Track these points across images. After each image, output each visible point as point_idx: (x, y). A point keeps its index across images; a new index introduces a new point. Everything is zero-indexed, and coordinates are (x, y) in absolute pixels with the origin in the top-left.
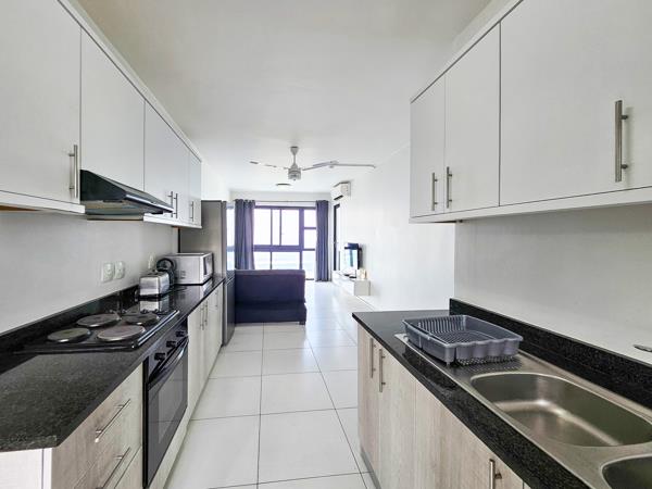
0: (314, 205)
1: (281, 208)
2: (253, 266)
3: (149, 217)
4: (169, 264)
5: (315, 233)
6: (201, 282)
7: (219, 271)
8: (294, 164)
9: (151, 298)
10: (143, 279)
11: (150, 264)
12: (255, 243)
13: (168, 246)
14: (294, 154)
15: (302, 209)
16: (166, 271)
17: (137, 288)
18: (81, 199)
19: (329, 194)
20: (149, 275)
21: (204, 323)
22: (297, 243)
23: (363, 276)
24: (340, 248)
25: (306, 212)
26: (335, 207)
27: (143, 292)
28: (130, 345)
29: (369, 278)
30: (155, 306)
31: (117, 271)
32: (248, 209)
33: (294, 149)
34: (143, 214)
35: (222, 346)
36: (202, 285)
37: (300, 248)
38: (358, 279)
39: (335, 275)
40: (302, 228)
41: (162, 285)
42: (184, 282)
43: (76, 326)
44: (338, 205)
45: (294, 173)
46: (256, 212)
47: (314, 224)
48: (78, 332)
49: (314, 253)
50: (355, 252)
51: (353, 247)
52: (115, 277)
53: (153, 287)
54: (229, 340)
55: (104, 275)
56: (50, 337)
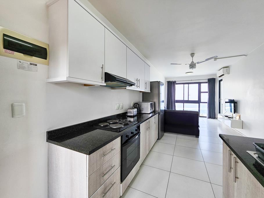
0: (207, 81)
1: (188, 83)
2: (175, 108)
3: (128, 88)
4: (138, 106)
5: (207, 94)
6: (149, 113)
7: (157, 109)
8: (193, 62)
9: (131, 117)
10: (128, 110)
11: (132, 105)
12: (176, 99)
13: (138, 98)
14: (192, 57)
15: (199, 83)
16: (136, 108)
17: (126, 113)
18: (105, 82)
19: (216, 75)
20: (130, 109)
21: (148, 128)
22: (197, 99)
23: (238, 118)
24: (223, 102)
25: (202, 84)
26: (220, 81)
27: (129, 114)
28: (118, 130)
29: (242, 119)
30: (132, 120)
31: (120, 107)
32: (173, 85)
33: (192, 55)
34: (126, 86)
35: (158, 139)
36: (149, 114)
37: (199, 102)
38: (234, 119)
39: (219, 116)
40: (200, 92)
41: (134, 113)
42: (143, 112)
43: (107, 122)
44: (222, 80)
45: (192, 66)
46: (176, 86)
47: (207, 90)
48: (106, 124)
49: (207, 104)
50: (233, 104)
51: (231, 101)
52: (120, 108)
53: (131, 113)
54: (161, 138)
55: (116, 107)
56: (99, 124)
